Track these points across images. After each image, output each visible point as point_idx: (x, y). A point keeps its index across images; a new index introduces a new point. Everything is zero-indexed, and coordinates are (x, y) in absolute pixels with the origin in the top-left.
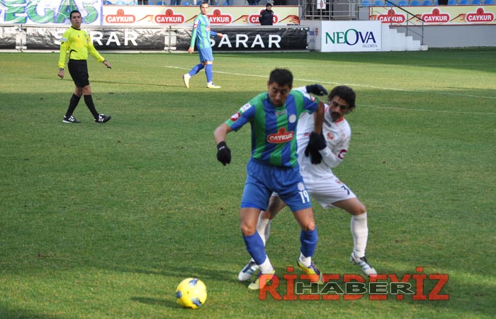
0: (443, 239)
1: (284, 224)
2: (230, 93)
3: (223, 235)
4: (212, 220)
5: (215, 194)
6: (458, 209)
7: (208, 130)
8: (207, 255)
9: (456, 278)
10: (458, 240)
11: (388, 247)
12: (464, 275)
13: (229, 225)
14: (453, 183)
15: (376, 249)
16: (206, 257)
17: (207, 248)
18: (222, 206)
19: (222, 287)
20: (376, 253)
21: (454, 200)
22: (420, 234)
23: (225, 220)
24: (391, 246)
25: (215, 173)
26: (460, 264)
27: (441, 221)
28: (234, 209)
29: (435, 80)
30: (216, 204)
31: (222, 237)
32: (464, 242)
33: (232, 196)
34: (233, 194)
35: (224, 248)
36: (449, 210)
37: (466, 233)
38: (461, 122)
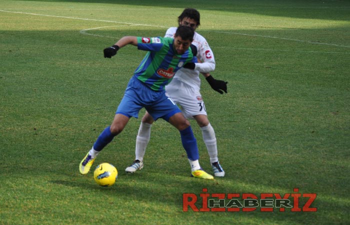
0: (222, 155)
1: (88, 142)
2: (41, 32)
3: (36, 151)
4: (27, 139)
5: (29, 117)
6: (234, 129)
7: (23, 63)
8: (22, 168)
9: (233, 187)
10: (234, 155)
11: (175, 161)
12: (240, 185)
13: (41, 143)
14: (230, 107)
15: (166, 163)
16: (22, 170)
17: (23, 162)
18: (35, 127)
19: (35, 196)
20: (165, 166)
21: (231, 122)
22: (202, 150)
23: (38, 139)
24: (178, 160)
25: (29, 99)
26: (237, 176)
27: (220, 139)
28: (46, 130)
29: (215, 22)
30: (30, 125)
31: (35, 153)
32: (240, 157)
33: (44, 118)
34: (44, 117)
35: (37, 162)
36: (226, 130)
37: (241, 150)
38: (236, 56)
